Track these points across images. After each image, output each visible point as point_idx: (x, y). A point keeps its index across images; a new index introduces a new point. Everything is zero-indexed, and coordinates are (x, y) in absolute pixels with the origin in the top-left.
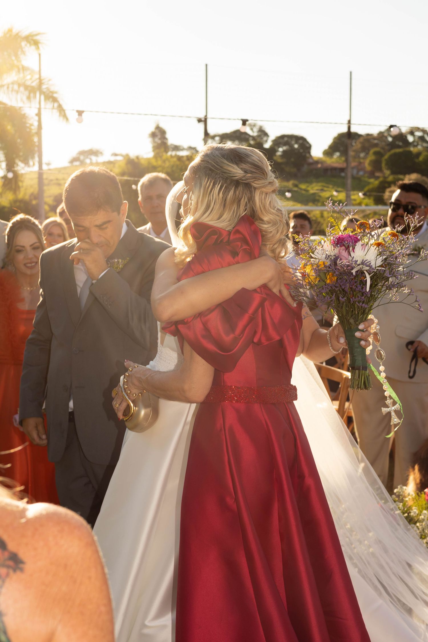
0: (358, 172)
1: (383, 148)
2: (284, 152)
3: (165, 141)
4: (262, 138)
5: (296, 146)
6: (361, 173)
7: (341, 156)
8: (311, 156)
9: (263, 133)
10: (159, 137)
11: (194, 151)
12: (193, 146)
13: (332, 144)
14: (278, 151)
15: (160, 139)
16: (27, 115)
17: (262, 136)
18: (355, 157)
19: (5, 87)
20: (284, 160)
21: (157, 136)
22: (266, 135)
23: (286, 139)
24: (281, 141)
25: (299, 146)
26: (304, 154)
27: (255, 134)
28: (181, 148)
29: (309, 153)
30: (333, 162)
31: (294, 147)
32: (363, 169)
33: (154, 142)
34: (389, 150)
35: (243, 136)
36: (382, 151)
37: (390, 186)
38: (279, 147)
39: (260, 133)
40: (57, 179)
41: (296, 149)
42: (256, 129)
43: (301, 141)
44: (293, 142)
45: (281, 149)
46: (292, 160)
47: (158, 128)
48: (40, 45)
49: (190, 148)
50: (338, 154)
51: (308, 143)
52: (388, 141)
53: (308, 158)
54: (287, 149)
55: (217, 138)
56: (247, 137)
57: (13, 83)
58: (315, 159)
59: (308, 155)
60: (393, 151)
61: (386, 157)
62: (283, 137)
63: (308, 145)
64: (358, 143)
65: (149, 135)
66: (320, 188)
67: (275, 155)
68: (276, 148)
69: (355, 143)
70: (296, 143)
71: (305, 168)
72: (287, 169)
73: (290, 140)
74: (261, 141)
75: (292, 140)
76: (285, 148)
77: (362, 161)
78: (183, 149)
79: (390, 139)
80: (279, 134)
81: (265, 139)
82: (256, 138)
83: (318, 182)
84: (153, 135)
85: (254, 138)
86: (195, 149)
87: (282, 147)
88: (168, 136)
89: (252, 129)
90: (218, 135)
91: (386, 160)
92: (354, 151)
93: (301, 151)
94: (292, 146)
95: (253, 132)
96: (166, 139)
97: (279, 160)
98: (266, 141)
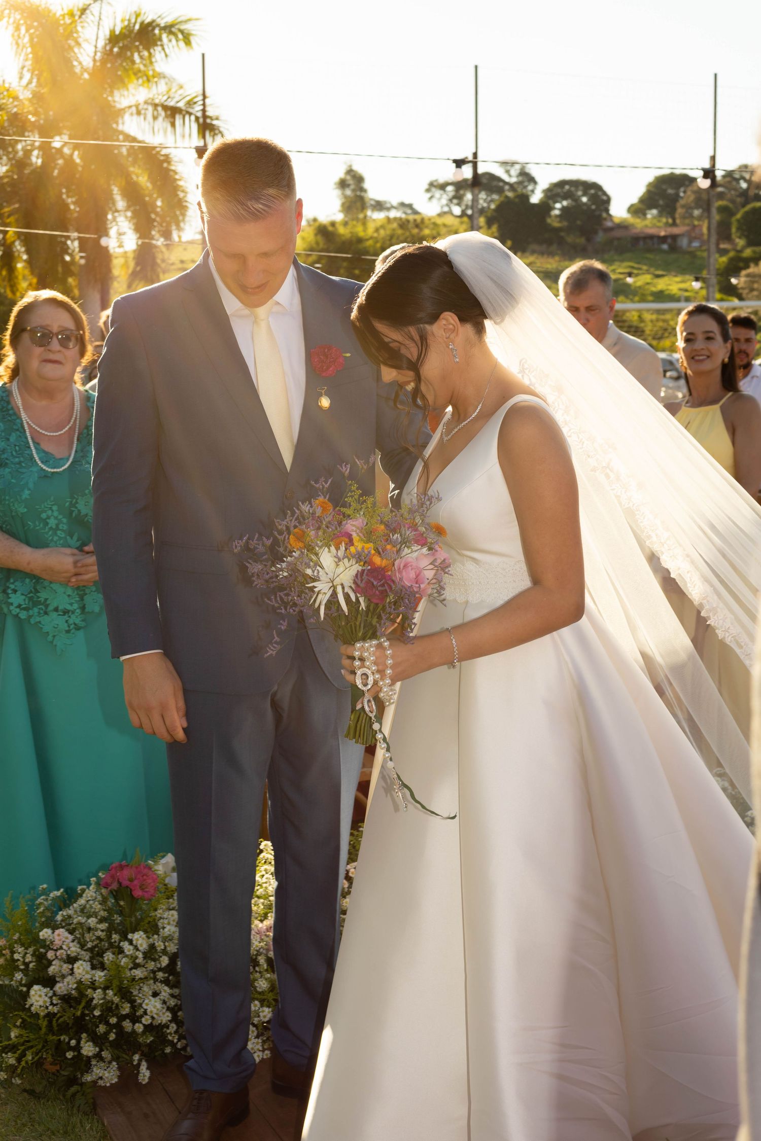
0: (690, 242)
1: (733, 201)
2: (563, 209)
3: (363, 194)
4: (525, 187)
5: (584, 199)
6: (696, 244)
7: (661, 214)
8: (610, 216)
9: (527, 178)
10: (352, 187)
11: (409, 211)
12: (407, 202)
13: (644, 194)
14: (554, 208)
15: (354, 191)
16: (171, 156)
17: (526, 184)
18: (683, 217)
19: (134, 110)
20: (565, 224)
21: (348, 186)
22: (532, 180)
23: (567, 187)
24: (559, 190)
25: (589, 200)
26: (597, 213)
27: (513, 180)
28: (388, 205)
29: (607, 210)
30: (646, 226)
31: (581, 201)
32: (699, 237)
33: (345, 197)
34: (744, 206)
35: (495, 183)
36: (731, 205)
37: (747, 267)
38: (555, 202)
39: (521, 178)
40: (182, 262)
41: (585, 204)
42: (515, 171)
43: (592, 191)
44: (580, 193)
45: (558, 206)
46: (579, 222)
47: (350, 172)
48: (192, 39)
49: (402, 205)
50: (655, 212)
51: (605, 193)
52: (741, 188)
53: (605, 219)
54: (568, 204)
55: (450, 188)
56: (501, 184)
57: (146, 103)
58: (617, 221)
59: (604, 215)
60: (748, 207)
61: (739, 216)
62: (562, 184)
63: (605, 198)
64: (689, 193)
65: (335, 184)
66: (627, 270)
67: (550, 216)
68: (551, 202)
69: (685, 192)
70: (584, 194)
71: (600, 237)
72: (570, 239)
73: (573, 189)
74: (524, 191)
75: (577, 190)
76: (565, 203)
77: (696, 223)
78: (393, 207)
79: (744, 185)
80: (555, 180)
81: (530, 188)
82: (516, 186)
83: (622, 261)
84: (343, 184)
85: (512, 186)
86: (410, 206)
87: (560, 202)
88: (366, 185)
89: (508, 172)
90: (450, 181)
91: (738, 221)
92: (683, 206)
93: (593, 207)
94: (576, 200)
95: (510, 176)
96: (365, 191)
97: (556, 224)
98: (533, 191)
